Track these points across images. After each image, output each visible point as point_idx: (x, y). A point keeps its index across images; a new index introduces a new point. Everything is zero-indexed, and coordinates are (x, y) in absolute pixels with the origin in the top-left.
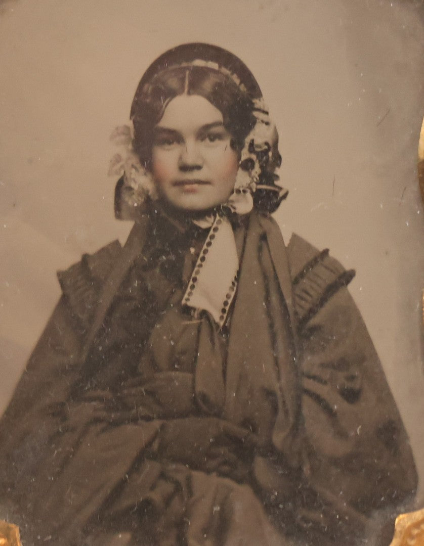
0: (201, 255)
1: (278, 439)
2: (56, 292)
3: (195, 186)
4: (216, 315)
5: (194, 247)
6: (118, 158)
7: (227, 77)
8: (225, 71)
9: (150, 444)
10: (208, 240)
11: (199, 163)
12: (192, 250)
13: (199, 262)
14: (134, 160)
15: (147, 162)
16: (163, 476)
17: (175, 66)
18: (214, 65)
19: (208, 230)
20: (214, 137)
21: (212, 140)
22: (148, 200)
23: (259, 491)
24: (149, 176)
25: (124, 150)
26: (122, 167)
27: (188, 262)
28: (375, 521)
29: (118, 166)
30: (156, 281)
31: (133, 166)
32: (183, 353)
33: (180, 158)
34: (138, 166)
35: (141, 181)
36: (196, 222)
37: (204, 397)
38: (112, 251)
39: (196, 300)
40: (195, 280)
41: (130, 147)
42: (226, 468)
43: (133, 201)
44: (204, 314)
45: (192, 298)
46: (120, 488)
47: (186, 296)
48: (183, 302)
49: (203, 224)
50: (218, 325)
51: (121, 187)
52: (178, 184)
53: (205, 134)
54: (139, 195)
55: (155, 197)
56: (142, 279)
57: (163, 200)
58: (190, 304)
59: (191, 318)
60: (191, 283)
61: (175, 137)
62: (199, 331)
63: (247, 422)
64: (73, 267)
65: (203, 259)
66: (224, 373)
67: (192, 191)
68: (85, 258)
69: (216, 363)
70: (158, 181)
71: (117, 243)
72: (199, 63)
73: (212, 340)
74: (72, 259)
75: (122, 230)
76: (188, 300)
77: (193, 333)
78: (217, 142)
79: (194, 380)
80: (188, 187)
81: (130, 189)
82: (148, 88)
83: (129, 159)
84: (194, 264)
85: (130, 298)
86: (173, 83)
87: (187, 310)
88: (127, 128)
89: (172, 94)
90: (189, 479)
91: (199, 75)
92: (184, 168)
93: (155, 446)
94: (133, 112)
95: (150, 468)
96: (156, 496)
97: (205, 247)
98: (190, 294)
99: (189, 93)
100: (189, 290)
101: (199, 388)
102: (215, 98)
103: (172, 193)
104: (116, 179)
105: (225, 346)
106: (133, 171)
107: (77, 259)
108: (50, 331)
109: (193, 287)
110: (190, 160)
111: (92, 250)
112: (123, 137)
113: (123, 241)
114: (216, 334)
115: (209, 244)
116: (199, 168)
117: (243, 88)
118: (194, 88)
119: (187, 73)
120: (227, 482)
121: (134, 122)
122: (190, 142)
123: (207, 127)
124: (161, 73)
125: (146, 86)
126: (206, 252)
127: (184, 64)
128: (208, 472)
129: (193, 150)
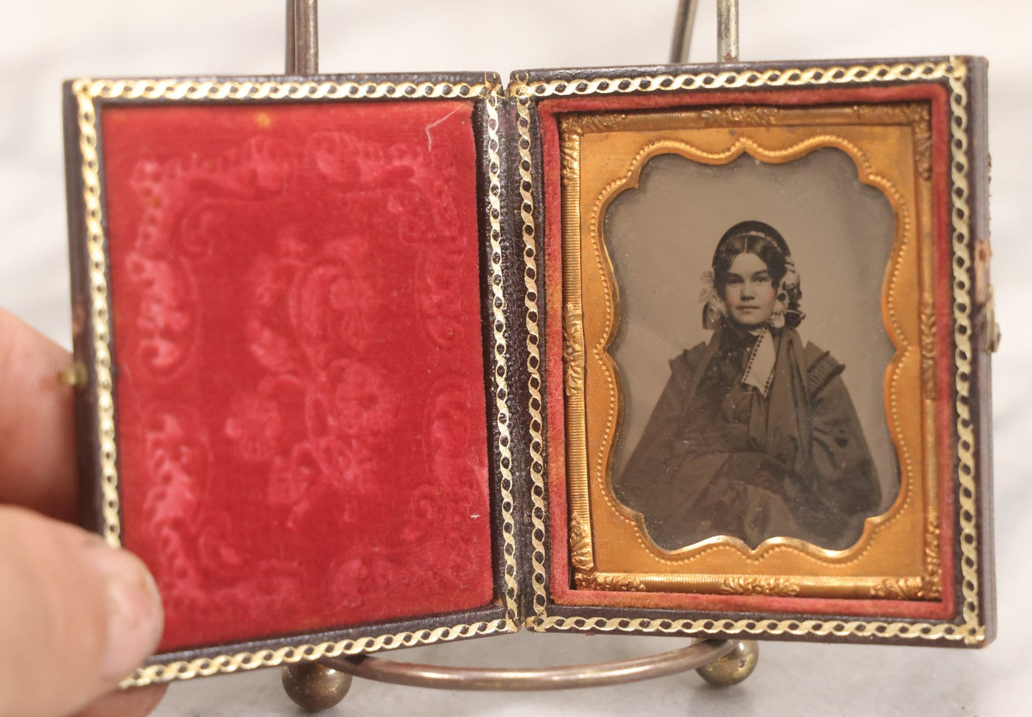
0: (754, 352)
1: (798, 467)
2: (668, 372)
3: (751, 310)
4: (762, 390)
5: (749, 347)
6: (705, 291)
7: (770, 242)
8: (769, 239)
9: (722, 467)
10: (757, 343)
11: (753, 295)
12: (748, 349)
13: (752, 357)
14: (714, 293)
15: (722, 295)
16: (731, 487)
17: (740, 235)
18: (762, 235)
19: (758, 337)
20: (761, 280)
21: (761, 281)
22: (722, 317)
23: (786, 499)
24: (723, 303)
25: (708, 287)
26: (707, 297)
27: (745, 356)
28: (854, 521)
29: (705, 296)
30: (728, 368)
31: (714, 296)
32: (742, 412)
33: (742, 292)
34: (716, 296)
35: (718, 306)
36: (750, 332)
37: (754, 439)
38: (700, 348)
39: (750, 380)
40: (750, 368)
41: (712, 284)
42: (767, 484)
43: (713, 319)
44: (755, 389)
45: (748, 379)
46: (706, 492)
47: (744, 377)
48: (743, 381)
49: (755, 333)
50: (763, 396)
51: (706, 309)
52: (741, 308)
53: (757, 277)
54: (717, 314)
55: (727, 316)
56: (719, 366)
57: (731, 318)
58: (747, 382)
59: (747, 391)
60: (747, 369)
61: (738, 279)
62: (752, 398)
63: (779, 457)
64: (679, 357)
65: (755, 355)
66: (767, 425)
67: (748, 313)
68: (686, 352)
69: (762, 419)
70: (728, 306)
71: (703, 343)
72: (753, 233)
73: (759, 404)
74: (678, 352)
75: (707, 336)
76: (745, 380)
77: (749, 399)
78: (764, 283)
79: (749, 428)
80: (746, 310)
81: (712, 310)
82: (723, 248)
83: (711, 291)
84: (749, 358)
85: (711, 378)
86: (738, 245)
87: (745, 386)
88: (710, 273)
89: (737, 252)
90: (745, 490)
91: (753, 240)
92: (744, 298)
93: (726, 468)
94: (714, 264)
95: (723, 482)
96: (726, 499)
97: (756, 347)
98: (747, 376)
99: (747, 252)
100: (746, 374)
101: (752, 435)
102: (763, 255)
103: (736, 313)
104: (704, 303)
105: (767, 408)
106: (714, 299)
107: (681, 353)
108: (664, 397)
109: (748, 372)
110: (747, 294)
111: (689, 347)
112: (708, 278)
113: (707, 343)
114: (762, 402)
115: (758, 346)
116: (752, 298)
117: (779, 249)
118: (751, 248)
119: (746, 239)
120: (768, 492)
121: (715, 269)
122: (748, 282)
123: (758, 273)
124: (730, 239)
125: (722, 247)
126: (756, 350)
127: (744, 234)
128: (756, 485)
129: (750, 287)
